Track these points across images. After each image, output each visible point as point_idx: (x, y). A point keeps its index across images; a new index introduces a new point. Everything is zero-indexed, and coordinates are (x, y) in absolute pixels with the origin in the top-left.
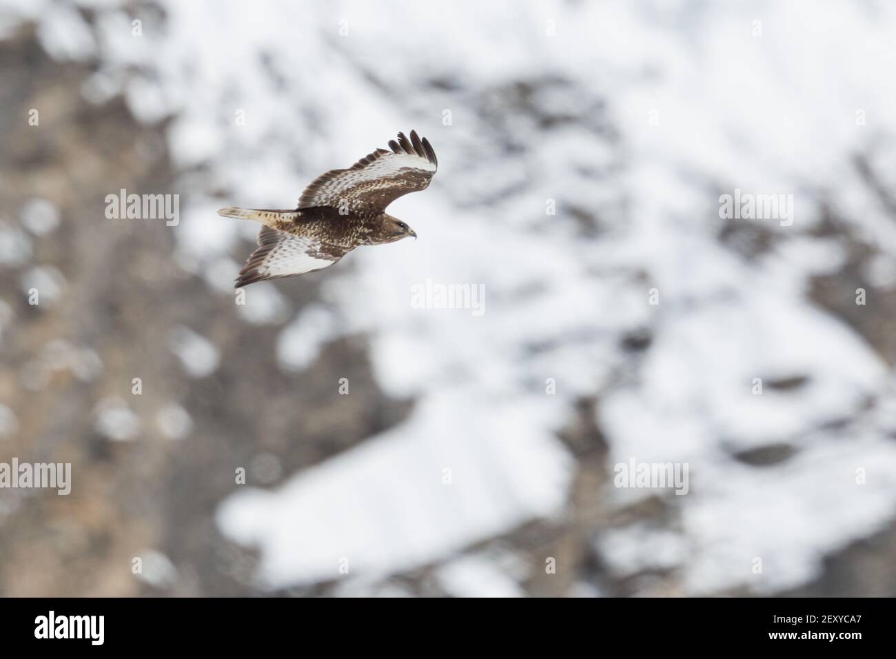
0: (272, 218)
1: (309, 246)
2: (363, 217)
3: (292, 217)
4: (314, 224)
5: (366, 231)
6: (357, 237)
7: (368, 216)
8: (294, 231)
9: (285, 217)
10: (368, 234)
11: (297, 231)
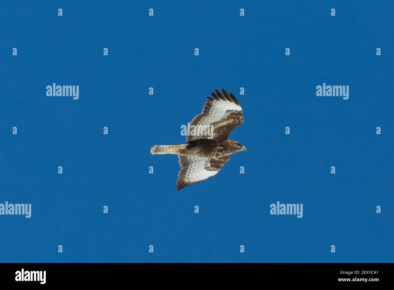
0: (176, 148)
1: (205, 165)
2: (218, 141)
3: (185, 146)
4: (196, 148)
5: (221, 148)
6: (217, 151)
7: (221, 141)
8: (188, 153)
9: (182, 147)
10: (222, 150)
11: (189, 152)
